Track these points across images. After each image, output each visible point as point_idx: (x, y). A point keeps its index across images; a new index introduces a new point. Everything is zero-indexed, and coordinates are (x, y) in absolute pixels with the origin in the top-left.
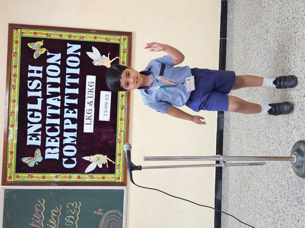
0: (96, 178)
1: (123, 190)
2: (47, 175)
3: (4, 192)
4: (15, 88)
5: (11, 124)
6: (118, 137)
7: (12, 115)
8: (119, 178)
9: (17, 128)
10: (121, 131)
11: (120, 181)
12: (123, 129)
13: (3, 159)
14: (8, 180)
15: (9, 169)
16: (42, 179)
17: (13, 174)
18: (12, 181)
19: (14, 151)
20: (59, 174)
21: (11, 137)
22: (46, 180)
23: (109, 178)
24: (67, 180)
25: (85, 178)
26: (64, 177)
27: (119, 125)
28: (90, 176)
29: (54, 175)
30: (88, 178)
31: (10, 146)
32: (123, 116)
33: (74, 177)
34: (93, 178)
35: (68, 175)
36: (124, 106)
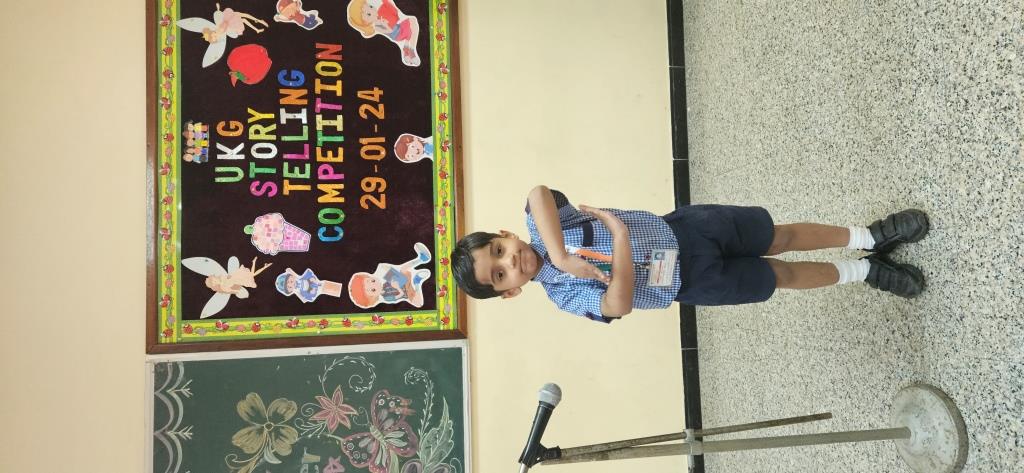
0: (391, 322)
1: (459, 350)
2: (264, 322)
3: (153, 370)
4: (170, 106)
5: (164, 195)
6: (438, 219)
7: (165, 173)
8: (446, 320)
9: (180, 207)
10: (445, 204)
11: (451, 326)
12: (449, 199)
13: (148, 285)
14: (163, 340)
15: (164, 312)
16: (252, 333)
17: (175, 324)
18: (175, 340)
19: (175, 265)
20: (294, 318)
21: (165, 230)
22: (264, 333)
23: (423, 321)
24: (317, 331)
25: (362, 323)
26: (308, 325)
27: (439, 189)
28: (374, 319)
29: (284, 321)
30: (370, 324)
31: (164, 252)
32: (448, 168)
33: (336, 324)
34: (382, 322)
35: (317, 319)
36: (446, 142)
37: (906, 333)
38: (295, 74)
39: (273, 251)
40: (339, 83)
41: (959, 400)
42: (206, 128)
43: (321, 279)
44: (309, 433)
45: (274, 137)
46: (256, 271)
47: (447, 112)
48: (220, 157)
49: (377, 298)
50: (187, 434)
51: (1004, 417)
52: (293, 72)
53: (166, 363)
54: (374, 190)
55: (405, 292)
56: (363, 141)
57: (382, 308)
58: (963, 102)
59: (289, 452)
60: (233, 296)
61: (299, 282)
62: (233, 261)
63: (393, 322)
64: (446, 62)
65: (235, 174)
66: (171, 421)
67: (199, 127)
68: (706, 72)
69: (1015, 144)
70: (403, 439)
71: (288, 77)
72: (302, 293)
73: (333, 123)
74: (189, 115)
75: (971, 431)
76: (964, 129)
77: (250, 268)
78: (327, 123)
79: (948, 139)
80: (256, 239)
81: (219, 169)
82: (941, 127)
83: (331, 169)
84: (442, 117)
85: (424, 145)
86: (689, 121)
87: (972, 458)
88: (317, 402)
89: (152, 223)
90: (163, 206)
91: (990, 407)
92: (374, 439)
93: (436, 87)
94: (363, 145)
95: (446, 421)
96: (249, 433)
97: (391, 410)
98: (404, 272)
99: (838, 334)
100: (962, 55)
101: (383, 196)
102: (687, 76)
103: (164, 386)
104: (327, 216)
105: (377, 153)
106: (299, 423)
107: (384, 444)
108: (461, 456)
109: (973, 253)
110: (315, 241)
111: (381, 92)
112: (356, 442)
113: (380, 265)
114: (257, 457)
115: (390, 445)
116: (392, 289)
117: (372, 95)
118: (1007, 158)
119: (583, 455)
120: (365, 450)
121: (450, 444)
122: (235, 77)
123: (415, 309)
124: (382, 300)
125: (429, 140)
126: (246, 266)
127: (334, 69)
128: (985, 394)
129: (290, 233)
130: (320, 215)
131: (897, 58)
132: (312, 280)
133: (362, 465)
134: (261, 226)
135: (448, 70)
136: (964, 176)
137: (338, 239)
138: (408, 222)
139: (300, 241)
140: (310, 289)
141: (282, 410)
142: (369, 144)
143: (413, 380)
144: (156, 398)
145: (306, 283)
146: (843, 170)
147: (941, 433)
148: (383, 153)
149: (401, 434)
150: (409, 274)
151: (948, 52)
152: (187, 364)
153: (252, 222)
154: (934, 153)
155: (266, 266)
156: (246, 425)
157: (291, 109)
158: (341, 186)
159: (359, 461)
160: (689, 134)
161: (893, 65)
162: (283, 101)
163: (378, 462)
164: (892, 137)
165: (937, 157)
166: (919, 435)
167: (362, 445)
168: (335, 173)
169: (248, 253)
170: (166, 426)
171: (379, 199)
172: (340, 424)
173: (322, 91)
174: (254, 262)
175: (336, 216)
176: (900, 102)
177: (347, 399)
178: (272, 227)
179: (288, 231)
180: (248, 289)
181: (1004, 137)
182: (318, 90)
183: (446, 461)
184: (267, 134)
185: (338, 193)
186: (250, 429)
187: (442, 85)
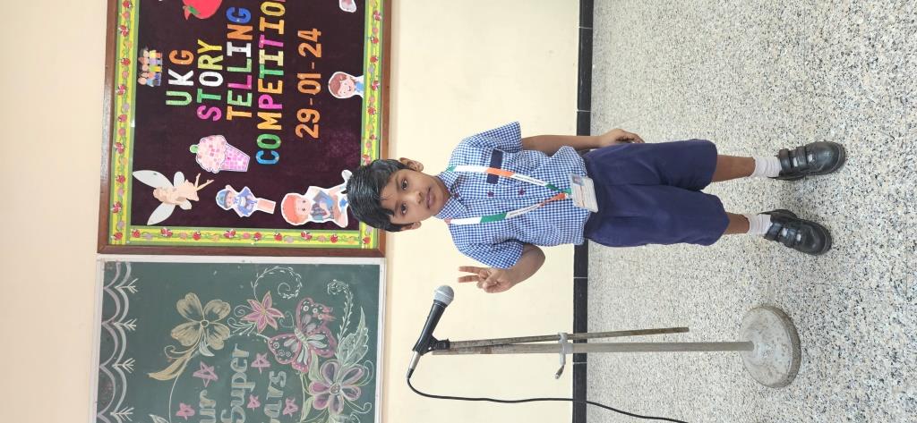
0: (317, 239)
1: (377, 267)
2: (204, 231)
3: (103, 267)
4: (128, 33)
5: (119, 114)
6: (365, 151)
7: (121, 93)
8: (367, 240)
9: (133, 125)
10: (371, 138)
11: (371, 245)
12: (375, 133)
13: (102, 192)
14: (113, 241)
15: (115, 218)
16: (193, 240)
17: (125, 228)
18: (123, 243)
19: (126, 176)
20: (232, 230)
21: (119, 144)
22: (203, 241)
23: (347, 239)
24: (251, 242)
25: (292, 238)
26: (243, 237)
27: (367, 123)
28: (303, 235)
29: (222, 231)
30: (298, 239)
31: (117, 164)
32: (376, 105)
33: (268, 237)
34: (310, 238)
35: (252, 232)
36: (376, 82)
37: (758, 262)
38: (242, 11)
39: (216, 170)
40: (282, 22)
41: (796, 319)
42: (160, 55)
43: (257, 197)
44: (239, 331)
45: (220, 68)
46: (199, 185)
47: (378, 55)
48: (171, 82)
49: (307, 217)
50: (131, 326)
51: (832, 333)
52: (240, 10)
53: (115, 263)
54: (308, 121)
55: (332, 213)
56: (301, 76)
57: (310, 226)
58: (818, 61)
59: (221, 347)
60: (177, 207)
61: (238, 198)
62: (179, 176)
63: (320, 239)
64: (379, 9)
65: (184, 99)
66: (117, 314)
67: (153, 54)
68: (611, 33)
69: (857, 98)
70: (323, 341)
71: (236, 15)
72: (240, 208)
73: (274, 58)
74: (144, 42)
75: (803, 345)
76: (816, 85)
77: (194, 183)
78: (269, 58)
79: (803, 93)
80: (200, 157)
81: (169, 93)
82: (798, 83)
83: (270, 100)
84: (373, 59)
85: (355, 83)
86: (593, 77)
87: (802, 370)
88: (249, 305)
89: (107, 139)
90: (118, 123)
91: (821, 325)
92: (297, 341)
93: (369, 32)
94: (300, 80)
95: (362, 328)
96: (187, 328)
97: (314, 316)
98: (332, 195)
99: (704, 263)
100: (820, 20)
101: (316, 127)
102: (594, 37)
103: (113, 282)
104: (265, 141)
105: (313, 87)
106: (232, 322)
107: (306, 346)
108: (374, 359)
109: (816, 193)
110: (253, 162)
111: (320, 33)
112: (282, 342)
113: (311, 187)
114: (193, 350)
115: (312, 346)
116: (319, 210)
117: (311, 36)
118: (849, 110)
119: (469, 348)
120: (289, 349)
121: (365, 349)
122: (188, 11)
123: (339, 228)
124: (311, 219)
125: (360, 79)
126: (190, 181)
127: (277, 10)
128: (817, 314)
129: (231, 155)
130: (259, 140)
131: (768, 22)
132: (249, 197)
133: (286, 362)
134: (205, 146)
135: (381, 17)
136: (814, 126)
137: (274, 162)
138: (338, 151)
139: (240, 162)
140: (247, 205)
141: (216, 310)
142: (306, 79)
143: (335, 291)
144: (105, 294)
145: (243, 199)
146: (718, 121)
147: (779, 347)
148: (318, 88)
149: (322, 337)
150: (336, 197)
151: (808, 18)
152: (134, 265)
153: (197, 142)
154: (791, 105)
155: (209, 182)
156: (183, 321)
157: (237, 43)
158: (279, 115)
159: (284, 358)
160: (593, 88)
161: (764, 28)
162: (230, 36)
163: (300, 360)
164: (759, 92)
165: (793, 110)
166: (760, 348)
167: (286, 344)
168: (274, 103)
169: (192, 170)
170: (112, 318)
171: (312, 129)
172: (268, 325)
173: (266, 28)
174: (198, 177)
175: (273, 142)
176: (767, 60)
177: (275, 304)
178: (215, 148)
179: (229, 152)
180: (192, 202)
181: (849, 92)
182: (262, 28)
183: (361, 362)
184: (215, 64)
185: (276, 121)
186: (187, 324)
187: (374, 30)
